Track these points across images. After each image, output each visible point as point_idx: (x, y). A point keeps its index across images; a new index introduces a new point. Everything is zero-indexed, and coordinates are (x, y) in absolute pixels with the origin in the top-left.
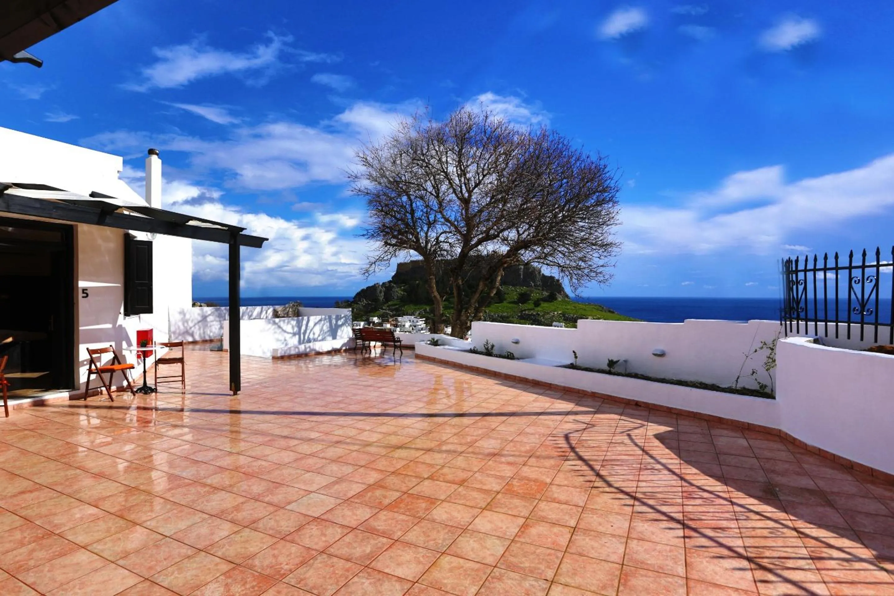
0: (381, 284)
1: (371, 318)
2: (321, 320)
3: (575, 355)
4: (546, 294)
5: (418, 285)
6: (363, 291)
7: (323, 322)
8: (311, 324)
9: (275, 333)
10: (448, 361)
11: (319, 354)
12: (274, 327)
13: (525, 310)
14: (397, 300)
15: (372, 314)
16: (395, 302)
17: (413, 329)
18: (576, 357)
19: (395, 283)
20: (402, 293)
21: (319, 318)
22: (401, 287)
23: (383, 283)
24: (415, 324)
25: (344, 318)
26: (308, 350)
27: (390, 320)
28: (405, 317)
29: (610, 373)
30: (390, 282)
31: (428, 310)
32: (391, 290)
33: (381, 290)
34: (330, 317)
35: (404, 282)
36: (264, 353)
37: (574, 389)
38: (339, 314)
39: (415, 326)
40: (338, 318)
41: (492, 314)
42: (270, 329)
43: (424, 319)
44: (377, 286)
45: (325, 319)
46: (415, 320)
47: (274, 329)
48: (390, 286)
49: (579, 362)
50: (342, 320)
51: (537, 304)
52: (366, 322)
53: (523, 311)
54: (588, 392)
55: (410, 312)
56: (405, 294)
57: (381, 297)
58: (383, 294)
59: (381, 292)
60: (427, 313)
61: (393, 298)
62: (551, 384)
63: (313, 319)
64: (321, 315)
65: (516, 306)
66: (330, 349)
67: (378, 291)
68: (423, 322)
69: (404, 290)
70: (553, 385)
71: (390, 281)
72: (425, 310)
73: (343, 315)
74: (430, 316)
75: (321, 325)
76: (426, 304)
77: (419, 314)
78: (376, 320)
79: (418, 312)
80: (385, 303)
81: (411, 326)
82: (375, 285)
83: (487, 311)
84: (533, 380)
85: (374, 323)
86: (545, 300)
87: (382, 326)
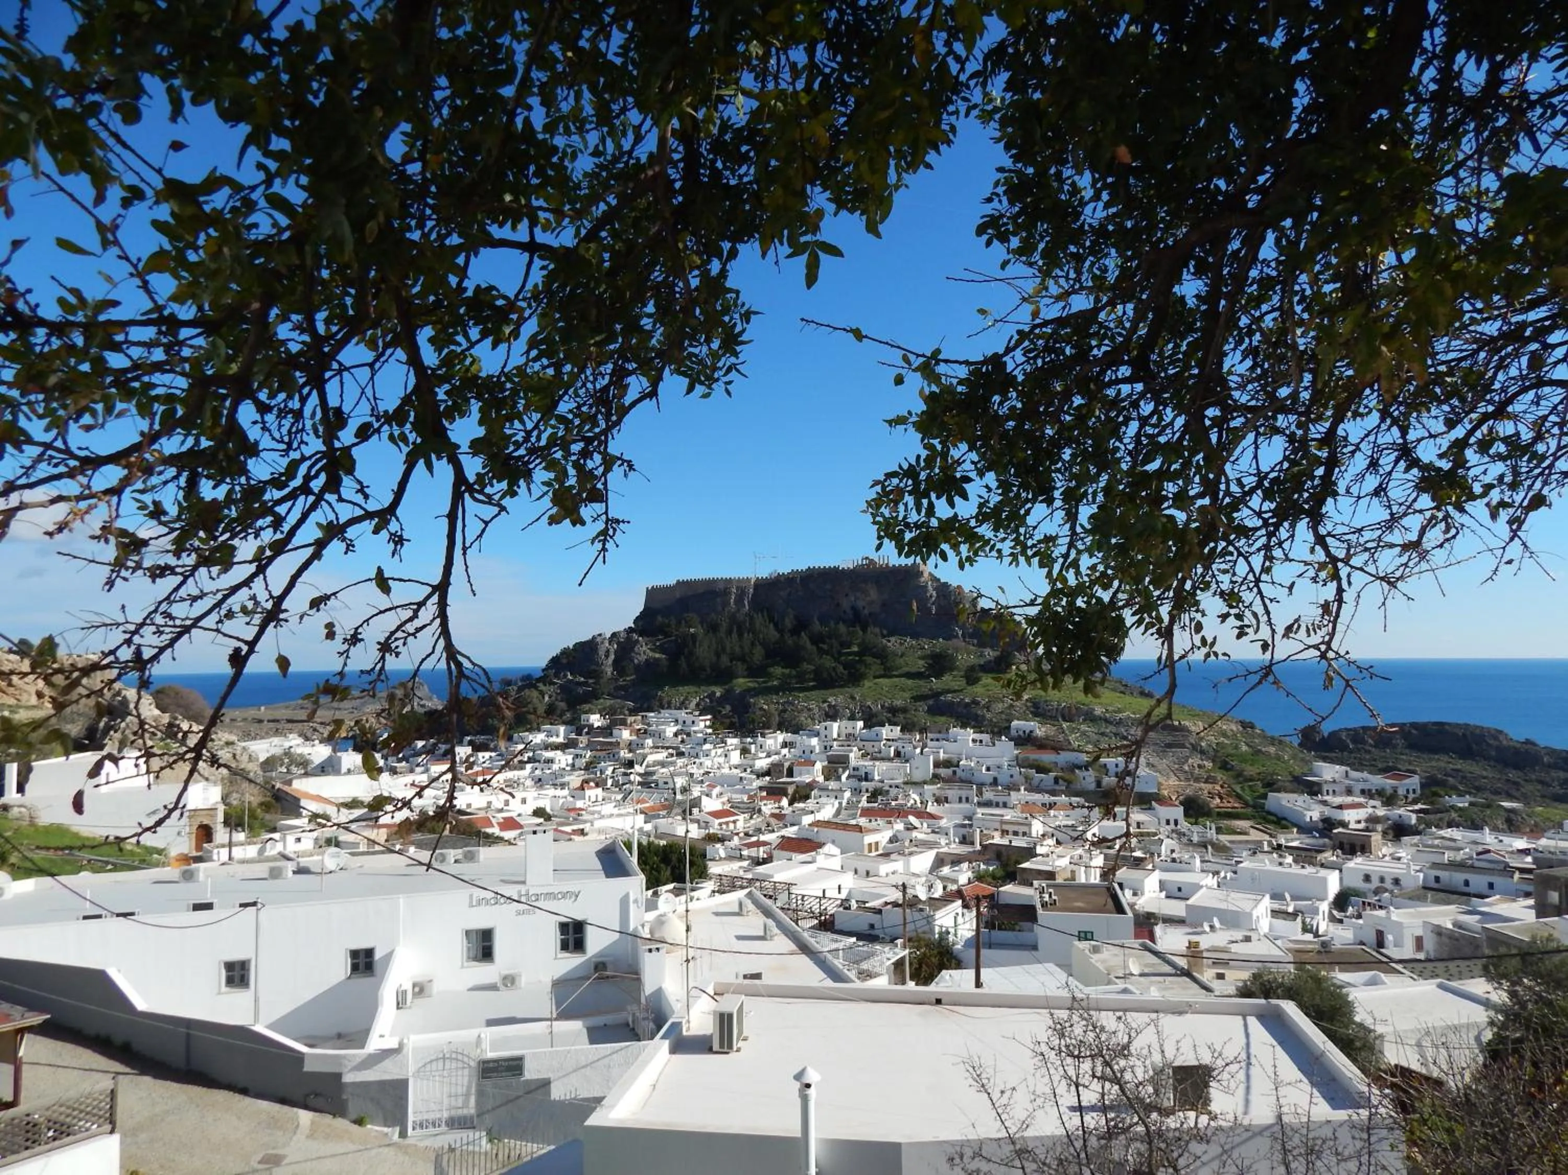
0: (608, 636)
1: (583, 717)
4: (990, 654)
5: (694, 638)
6: (565, 652)
13: (945, 693)
15: (586, 707)
17: (683, 741)
19: (641, 634)
20: (656, 655)
22: (654, 643)
23: (614, 634)
24: (687, 729)
27: (630, 719)
28: (665, 713)
30: (630, 630)
31: (718, 695)
32: (633, 649)
33: (608, 651)
35: (662, 630)
39: (688, 735)
41: (869, 703)
43: (710, 717)
44: (599, 639)
46: (689, 719)
48: (628, 639)
51: (971, 677)
52: (570, 728)
53: (941, 694)
55: (676, 700)
56: (665, 658)
57: (609, 665)
58: (612, 658)
59: (607, 655)
60: (718, 702)
65: (921, 682)
67: (602, 653)
68: (708, 724)
69: (660, 649)
71: (630, 628)
72: (711, 696)
74: (722, 709)
76: (715, 680)
77: (698, 705)
78: (596, 720)
79: (694, 702)
81: (678, 733)
82: (594, 638)
83: (857, 696)
85: (591, 727)
86: (987, 668)
87: (611, 734)
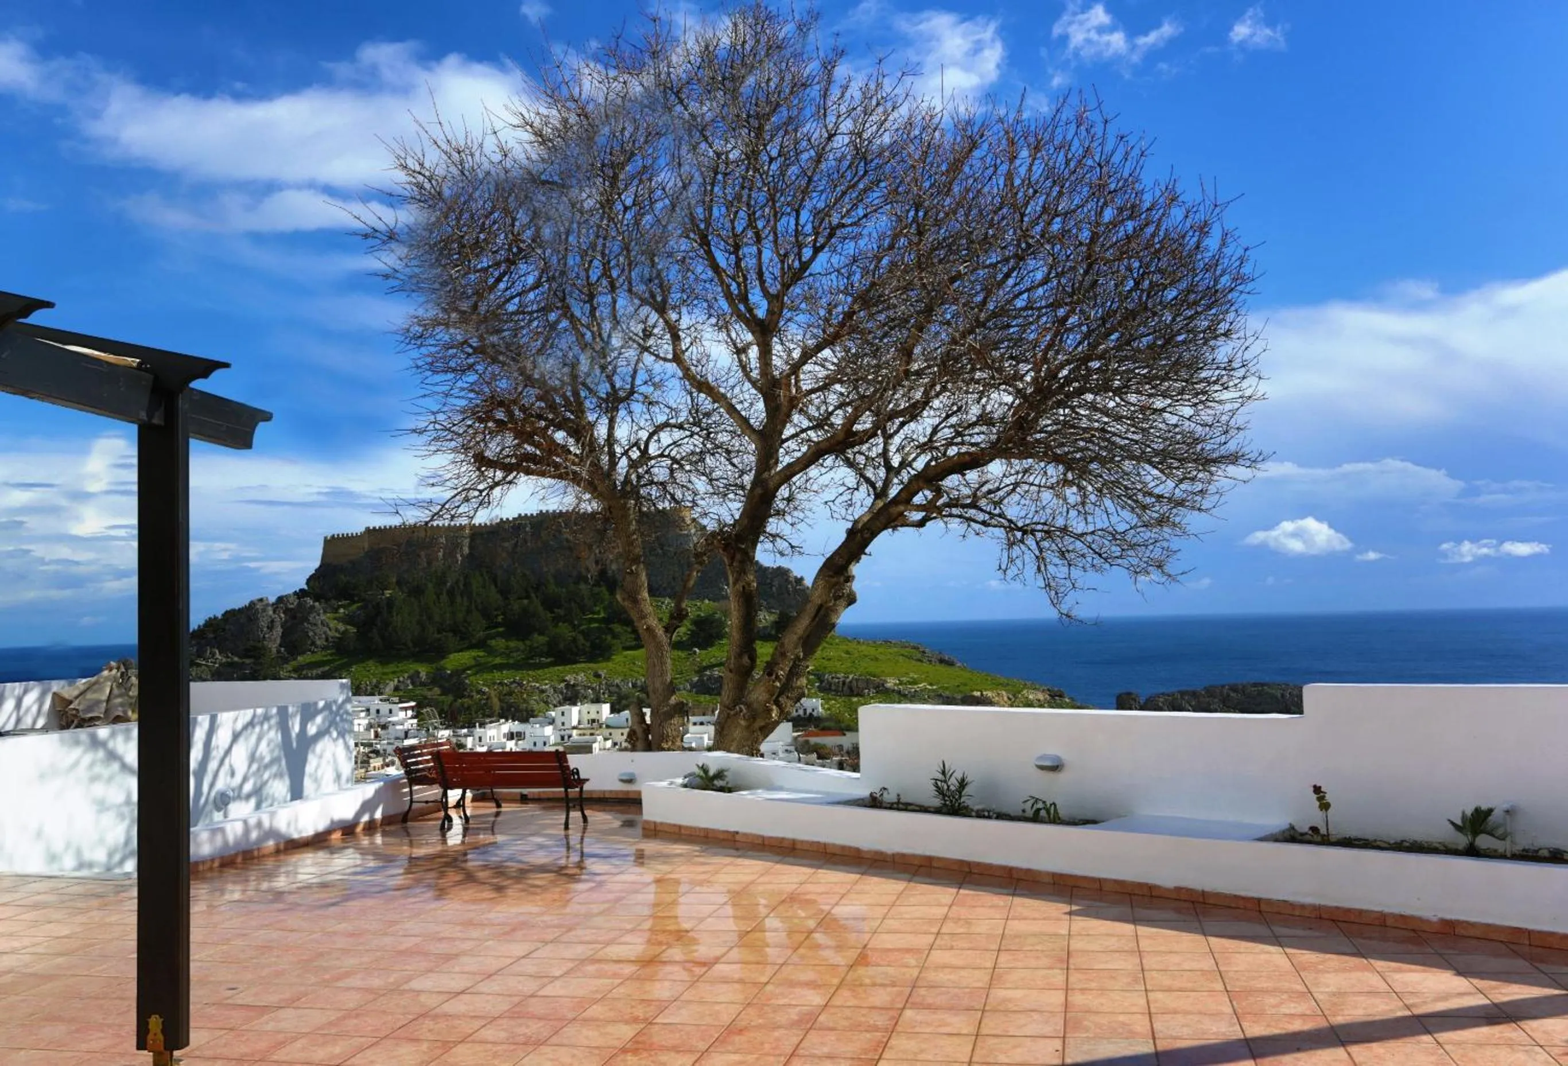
0: (272, 599)
2: (251, 724)
3: (1321, 799)
5: (390, 603)
7: (257, 729)
8: (222, 738)
9: (94, 779)
10: (794, 842)
11: (293, 846)
12: (88, 758)
13: (711, 667)
14: (324, 648)
16: (318, 657)
17: (377, 736)
18: (1325, 806)
19: (317, 599)
20: (341, 627)
21: (245, 715)
22: (336, 610)
23: (280, 599)
24: (383, 721)
25: (326, 713)
26: (254, 835)
29: (1472, 852)
30: (301, 594)
31: (423, 675)
32: (307, 620)
33: (272, 619)
34: (283, 712)
35: (346, 594)
36: (53, 858)
37: (1361, 912)
38: (311, 699)
39: (384, 727)
40: (308, 712)
41: (617, 681)
42: (76, 764)
43: (413, 704)
44: (259, 606)
45: (266, 718)
46: (385, 707)
47: (92, 765)
48: (301, 605)
49: (1340, 823)
50: (319, 719)
53: (706, 668)
54: (1428, 922)
56: (352, 630)
57: (273, 642)
58: (278, 631)
59: (271, 627)
60: (423, 684)
61: (313, 643)
62: (1259, 901)
63: (229, 721)
64: (255, 707)
65: (683, 654)
66: (321, 826)
67: (264, 623)
68: (410, 713)
69: (348, 620)
70: (1269, 902)
71: (301, 590)
72: (414, 677)
73: (321, 704)
74: (429, 694)
75: (253, 739)
76: (419, 656)
77: (396, 689)
79: (392, 685)
80: (286, 661)
81: (370, 726)
82: (252, 604)
83: (603, 673)
84: (1178, 889)
